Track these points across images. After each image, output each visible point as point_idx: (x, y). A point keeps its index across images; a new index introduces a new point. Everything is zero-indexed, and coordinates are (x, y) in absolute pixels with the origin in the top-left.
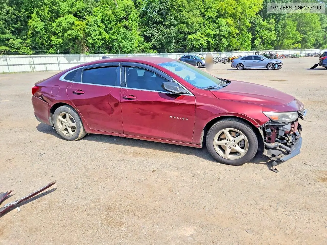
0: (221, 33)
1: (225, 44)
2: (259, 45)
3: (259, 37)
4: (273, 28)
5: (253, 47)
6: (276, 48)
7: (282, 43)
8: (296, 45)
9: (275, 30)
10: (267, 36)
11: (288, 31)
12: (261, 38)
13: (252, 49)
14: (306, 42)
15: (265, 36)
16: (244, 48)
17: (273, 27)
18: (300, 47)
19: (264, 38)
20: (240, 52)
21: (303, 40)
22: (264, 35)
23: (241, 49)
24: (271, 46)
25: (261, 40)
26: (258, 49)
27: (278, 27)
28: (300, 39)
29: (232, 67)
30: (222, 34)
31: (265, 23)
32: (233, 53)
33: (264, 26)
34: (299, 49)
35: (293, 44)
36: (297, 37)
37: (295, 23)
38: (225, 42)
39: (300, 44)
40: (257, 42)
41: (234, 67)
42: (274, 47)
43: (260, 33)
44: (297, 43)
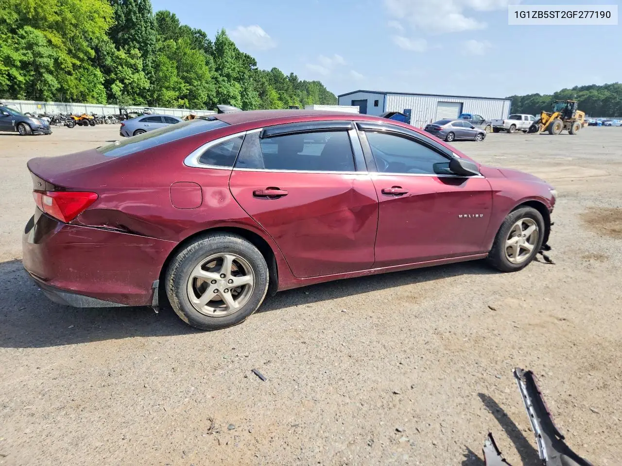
0: (40, 60)
1: (53, 86)
2: (122, 95)
3: (117, 79)
4: (140, 67)
5: (111, 98)
6: (151, 104)
7: (159, 95)
8: (181, 102)
9: (144, 70)
10: (132, 80)
11: (166, 77)
12: (122, 81)
13: (110, 101)
14: (195, 97)
15: (129, 79)
16: (93, 97)
17: (140, 64)
18: (188, 105)
19: (127, 81)
20: (87, 105)
21: (189, 95)
22: (128, 77)
23: (88, 100)
24: (141, 100)
25: (123, 86)
26: (123, 103)
27: (147, 65)
28: (186, 92)
29: (124, 136)
30: (40, 63)
31: (122, 54)
32: (73, 106)
33: (121, 58)
34: (187, 108)
35: (177, 99)
36: (180, 88)
37: (173, 63)
38: (51, 80)
39: (186, 101)
40: (116, 88)
41: (128, 135)
42: (148, 101)
43: (119, 72)
44: (182, 99)
